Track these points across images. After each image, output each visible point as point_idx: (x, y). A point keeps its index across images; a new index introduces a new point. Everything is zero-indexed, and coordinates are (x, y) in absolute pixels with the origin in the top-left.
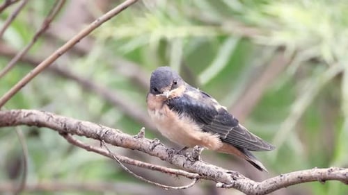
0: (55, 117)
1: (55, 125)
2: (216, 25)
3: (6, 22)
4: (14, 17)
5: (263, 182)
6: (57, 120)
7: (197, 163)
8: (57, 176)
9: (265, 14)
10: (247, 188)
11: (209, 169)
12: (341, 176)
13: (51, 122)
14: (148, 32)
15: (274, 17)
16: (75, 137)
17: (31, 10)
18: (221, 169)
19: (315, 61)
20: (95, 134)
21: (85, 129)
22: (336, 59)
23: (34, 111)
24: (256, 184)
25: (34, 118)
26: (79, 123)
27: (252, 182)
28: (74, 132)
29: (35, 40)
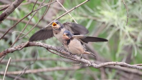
0: (45, 44)
1: (45, 46)
2: (86, 16)
3: (32, 16)
4: (34, 15)
5: (99, 65)
6: (46, 45)
7: (82, 59)
8: (45, 56)
9: (99, 14)
10: (95, 66)
11: (85, 61)
12: (119, 64)
13: (44, 46)
14: (69, 18)
15: (102, 15)
16: (50, 50)
17: (38, 13)
18: (88, 61)
19: (112, 26)
20: (55, 49)
21: (53, 48)
22: (118, 26)
23: (39, 43)
24: (97, 65)
25: (39, 44)
26: (51, 46)
27: (96, 65)
28: (50, 49)
29: (39, 21)
